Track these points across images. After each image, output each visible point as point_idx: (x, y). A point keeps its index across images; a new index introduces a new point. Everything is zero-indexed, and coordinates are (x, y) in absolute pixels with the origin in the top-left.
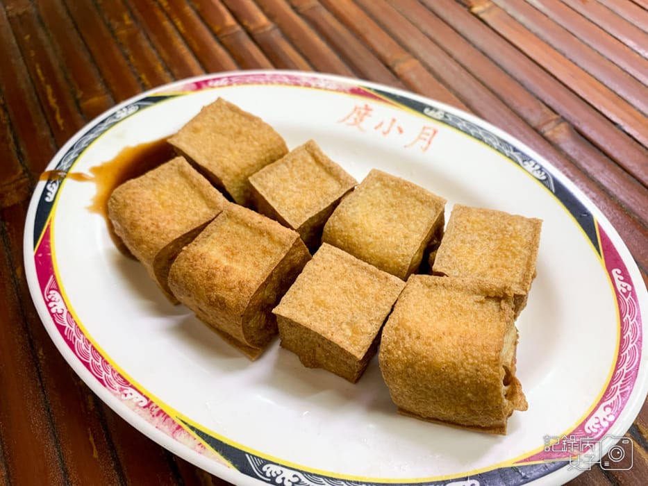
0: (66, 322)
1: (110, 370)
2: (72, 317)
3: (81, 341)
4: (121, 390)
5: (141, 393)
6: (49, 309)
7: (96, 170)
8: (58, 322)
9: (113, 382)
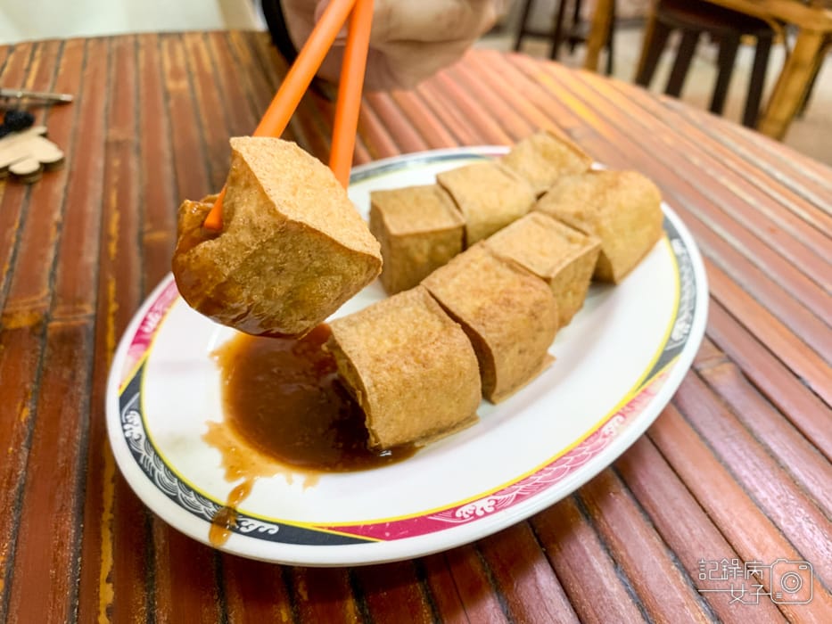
0: (510, 495)
1: (580, 449)
2: (502, 490)
3: (540, 478)
4: (605, 436)
5: (608, 421)
6: (486, 514)
7: (232, 473)
8: (510, 503)
9: (595, 444)
